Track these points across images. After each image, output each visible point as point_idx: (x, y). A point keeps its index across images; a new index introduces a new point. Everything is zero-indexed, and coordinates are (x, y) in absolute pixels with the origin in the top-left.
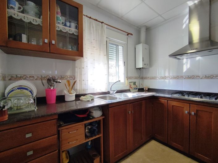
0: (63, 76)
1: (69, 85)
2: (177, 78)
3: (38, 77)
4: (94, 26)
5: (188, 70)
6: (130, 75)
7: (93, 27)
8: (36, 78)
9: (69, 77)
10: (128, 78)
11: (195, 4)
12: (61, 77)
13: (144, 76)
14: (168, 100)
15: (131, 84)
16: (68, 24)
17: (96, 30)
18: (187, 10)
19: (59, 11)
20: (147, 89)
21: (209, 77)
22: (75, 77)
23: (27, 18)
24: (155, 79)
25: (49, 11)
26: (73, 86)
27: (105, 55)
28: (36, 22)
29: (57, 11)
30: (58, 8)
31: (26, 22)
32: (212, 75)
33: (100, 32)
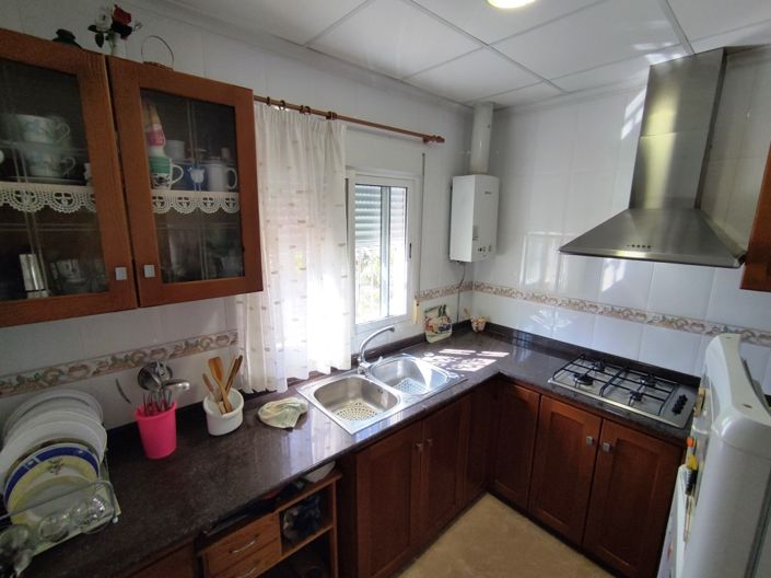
0: (192, 342)
1: (219, 375)
2: (579, 306)
3: (101, 362)
4: (299, 137)
5: (617, 286)
6: (427, 286)
7: (295, 142)
8: (94, 368)
9: (214, 338)
10: (419, 296)
11: (672, 62)
12: (187, 344)
13: (477, 279)
14: (541, 395)
15: (430, 315)
16: (197, 176)
17: (307, 149)
18: (645, 75)
19: (157, 127)
20: (481, 327)
21: (671, 322)
22: (236, 335)
23: (29, 197)
24: (510, 296)
25: (116, 128)
26: (230, 378)
27: (341, 245)
28: (70, 202)
29: (148, 130)
30: (150, 117)
31: (29, 214)
32: (681, 319)
33: (321, 156)
